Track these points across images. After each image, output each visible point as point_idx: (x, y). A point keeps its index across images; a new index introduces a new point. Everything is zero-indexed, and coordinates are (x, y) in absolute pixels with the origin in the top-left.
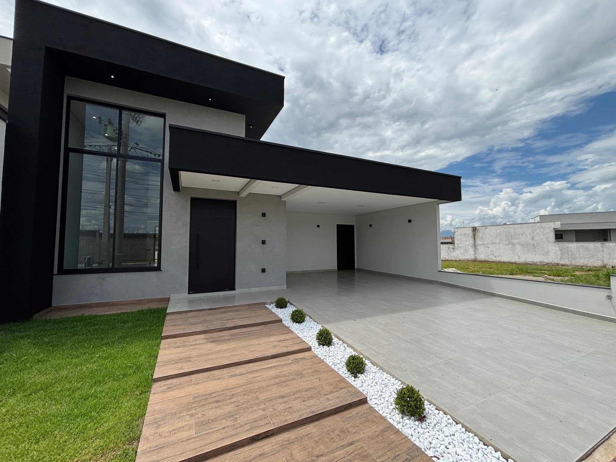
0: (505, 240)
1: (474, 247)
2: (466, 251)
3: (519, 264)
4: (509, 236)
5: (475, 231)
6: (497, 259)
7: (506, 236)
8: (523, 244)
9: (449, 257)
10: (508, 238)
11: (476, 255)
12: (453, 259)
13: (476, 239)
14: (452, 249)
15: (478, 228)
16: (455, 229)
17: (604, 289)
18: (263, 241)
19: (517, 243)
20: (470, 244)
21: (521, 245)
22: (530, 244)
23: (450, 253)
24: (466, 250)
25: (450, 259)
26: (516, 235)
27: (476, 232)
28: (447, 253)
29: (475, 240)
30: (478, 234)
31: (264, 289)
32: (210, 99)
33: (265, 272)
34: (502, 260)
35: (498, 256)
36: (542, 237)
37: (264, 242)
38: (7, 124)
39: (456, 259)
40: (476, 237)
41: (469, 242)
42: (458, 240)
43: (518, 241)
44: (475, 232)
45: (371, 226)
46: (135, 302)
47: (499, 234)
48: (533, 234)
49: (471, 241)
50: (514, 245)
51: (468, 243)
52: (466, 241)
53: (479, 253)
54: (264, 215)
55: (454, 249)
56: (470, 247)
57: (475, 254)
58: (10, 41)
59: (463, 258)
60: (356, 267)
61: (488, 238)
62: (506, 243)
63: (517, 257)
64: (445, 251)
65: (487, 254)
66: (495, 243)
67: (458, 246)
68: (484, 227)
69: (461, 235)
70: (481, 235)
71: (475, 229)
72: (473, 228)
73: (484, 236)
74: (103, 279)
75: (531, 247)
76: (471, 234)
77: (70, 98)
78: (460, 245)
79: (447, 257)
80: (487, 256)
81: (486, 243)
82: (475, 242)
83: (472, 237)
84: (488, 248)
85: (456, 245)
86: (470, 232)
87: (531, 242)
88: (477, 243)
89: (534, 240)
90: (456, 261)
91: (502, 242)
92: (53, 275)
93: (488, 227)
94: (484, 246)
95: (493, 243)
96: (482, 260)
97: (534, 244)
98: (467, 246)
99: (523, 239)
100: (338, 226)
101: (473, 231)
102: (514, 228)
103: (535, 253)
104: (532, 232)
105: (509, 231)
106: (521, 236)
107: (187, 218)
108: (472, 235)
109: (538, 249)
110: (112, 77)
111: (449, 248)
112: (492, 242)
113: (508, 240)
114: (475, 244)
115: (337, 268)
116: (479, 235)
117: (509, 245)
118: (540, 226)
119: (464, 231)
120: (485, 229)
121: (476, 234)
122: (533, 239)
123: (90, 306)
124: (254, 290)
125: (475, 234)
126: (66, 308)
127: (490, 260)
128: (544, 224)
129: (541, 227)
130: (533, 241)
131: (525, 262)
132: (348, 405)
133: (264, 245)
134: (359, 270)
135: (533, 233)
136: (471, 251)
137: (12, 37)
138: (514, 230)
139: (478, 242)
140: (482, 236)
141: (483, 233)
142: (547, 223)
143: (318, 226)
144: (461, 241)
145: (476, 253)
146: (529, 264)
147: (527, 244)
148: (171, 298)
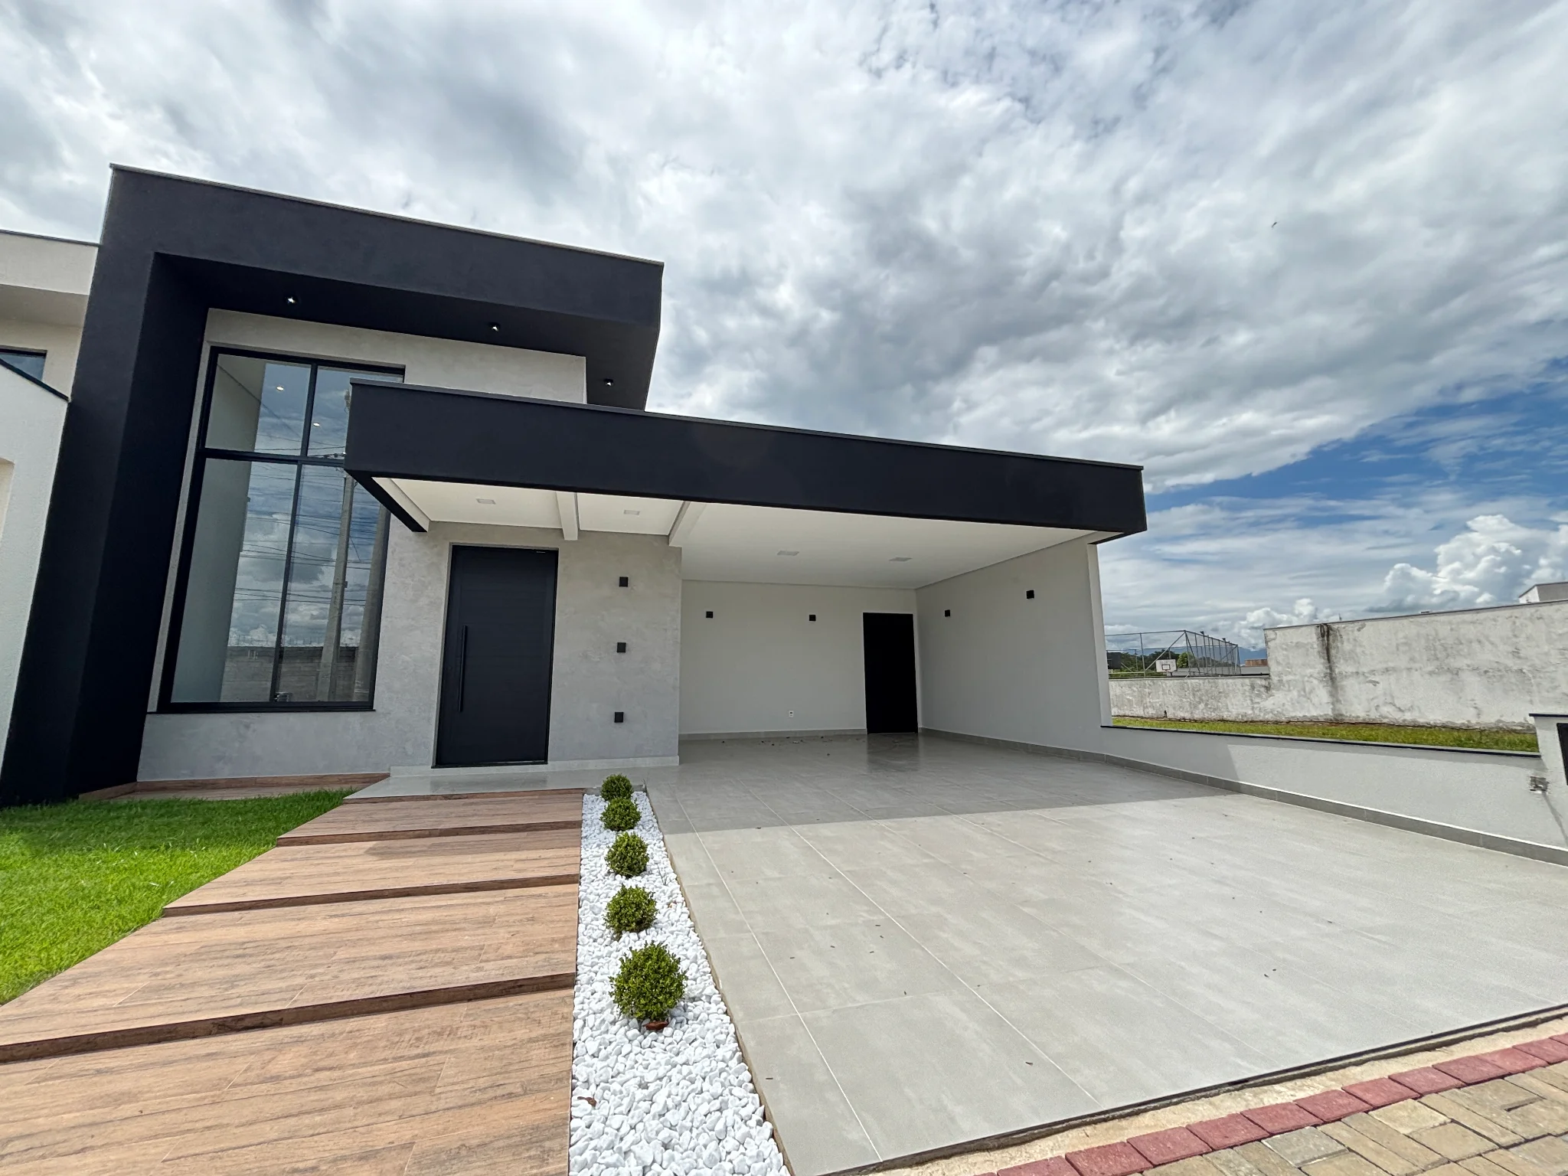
0: (1425, 658)
1: (1330, 683)
2: (1306, 694)
3: (1481, 731)
4: (1439, 647)
5: (1328, 636)
6: (1408, 717)
7: (1427, 648)
8: (1486, 672)
9: (1257, 712)
10: (1435, 655)
11: (1338, 706)
12: (1269, 717)
13: (1333, 659)
14: (1263, 689)
15: (1335, 627)
16: (1268, 632)
17: (1519, 758)
18: (619, 644)
19: (1465, 667)
20: (1316, 675)
21: (1480, 675)
22: (1508, 670)
23: (1257, 700)
24: (1304, 691)
25: (1261, 718)
26: (1461, 644)
27: (1331, 638)
28: (1249, 702)
29: (1329, 660)
30: (1339, 645)
31: (618, 763)
32: (495, 328)
33: (622, 721)
34: (1421, 721)
35: (1411, 709)
36: (1546, 648)
37: (621, 648)
38: (69, 404)
39: (1278, 719)
40: (1333, 652)
41: (1313, 667)
42: (1278, 663)
43: (1469, 662)
44: (1328, 640)
45: (948, 613)
46: (311, 780)
47: (1405, 644)
48: (1515, 640)
49: (1319, 666)
50: (1456, 672)
51: (1309, 671)
52: (1304, 665)
53: (1345, 700)
54: (624, 582)
55: (1268, 688)
56: (1315, 682)
57: (1333, 704)
58: (93, 248)
59: (1299, 714)
60: (920, 726)
61: (1371, 654)
62: (1430, 668)
63: (1473, 711)
64: (1244, 694)
65: (1375, 703)
66: (1394, 669)
67: (1280, 681)
68: (1356, 624)
69: (1286, 650)
70: (1347, 647)
71: (1326, 632)
72: (1321, 626)
73: (1359, 650)
74: (247, 727)
75: (1513, 680)
76: (1315, 646)
77: (216, 351)
78: (1285, 678)
79: (1250, 712)
80: (1373, 709)
81: (1365, 670)
82: (1330, 668)
83: (1319, 652)
84: (1375, 683)
85: (1273, 677)
86: (1312, 637)
87: (1510, 662)
88: (1337, 670)
89: (1519, 658)
90: (1277, 723)
91: (1417, 665)
92: (143, 712)
93: (1368, 623)
94: (1362, 678)
95: (1387, 670)
96: (1360, 720)
97: (1521, 670)
98: (1306, 679)
99: (1485, 657)
100: (869, 618)
101: (1323, 636)
102: (1450, 623)
103: (1529, 698)
104: (1510, 634)
105: (1437, 634)
106: (1475, 645)
107: (439, 591)
108: (1320, 649)
109: (1539, 684)
110: (291, 300)
111: (1253, 687)
112: (1385, 666)
113: (1437, 659)
114: (1331, 674)
115: (865, 728)
116: (1344, 645)
117: (1438, 674)
118: (1536, 615)
119: (1294, 637)
120: (1359, 630)
121: (1333, 645)
122: (1516, 653)
123: (213, 785)
124: (594, 764)
125: (1328, 644)
126: (163, 788)
127: (1385, 721)
128: (1546, 610)
129: (1539, 619)
130: (1518, 661)
131: (1501, 725)
132: (510, 985)
133: (622, 655)
134: (932, 734)
135: (1515, 636)
136: (1322, 694)
137: (98, 241)
138: (1452, 630)
139: (1342, 667)
140: (1352, 651)
141: (1355, 640)
142: (1556, 607)
143: (813, 618)
144: (1289, 665)
145: (1338, 701)
146: (1515, 731)
147: (1499, 671)
148: (393, 776)
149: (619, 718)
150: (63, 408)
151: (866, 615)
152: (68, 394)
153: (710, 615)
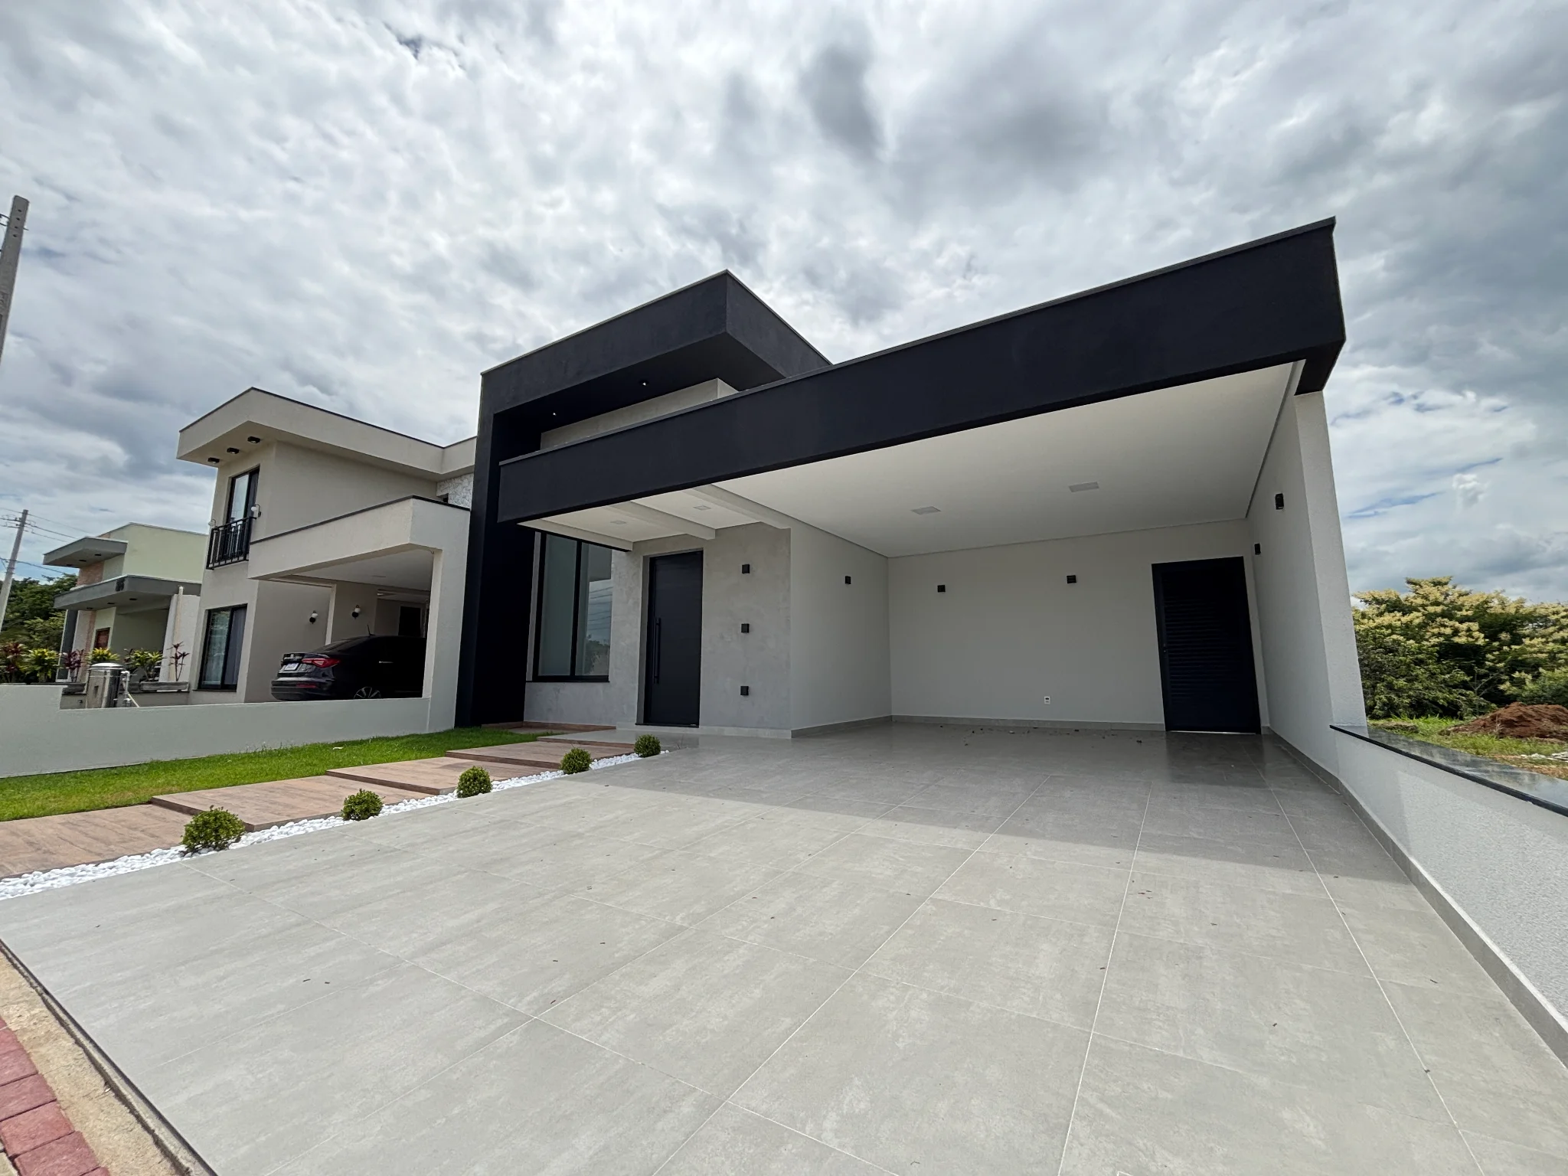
18: (744, 626)
31: (745, 732)
33: (747, 694)
37: (746, 628)
38: (471, 513)
45: (1258, 549)
54: (746, 569)
60: (1264, 725)
74: (559, 691)
92: (524, 682)
100: (1157, 569)
115: (1163, 722)
124: (729, 731)
133: (747, 635)
143: (1072, 579)
148: (618, 729)
149: (745, 691)
150: (469, 514)
151: (1154, 566)
152: (470, 507)
153: (941, 589)
